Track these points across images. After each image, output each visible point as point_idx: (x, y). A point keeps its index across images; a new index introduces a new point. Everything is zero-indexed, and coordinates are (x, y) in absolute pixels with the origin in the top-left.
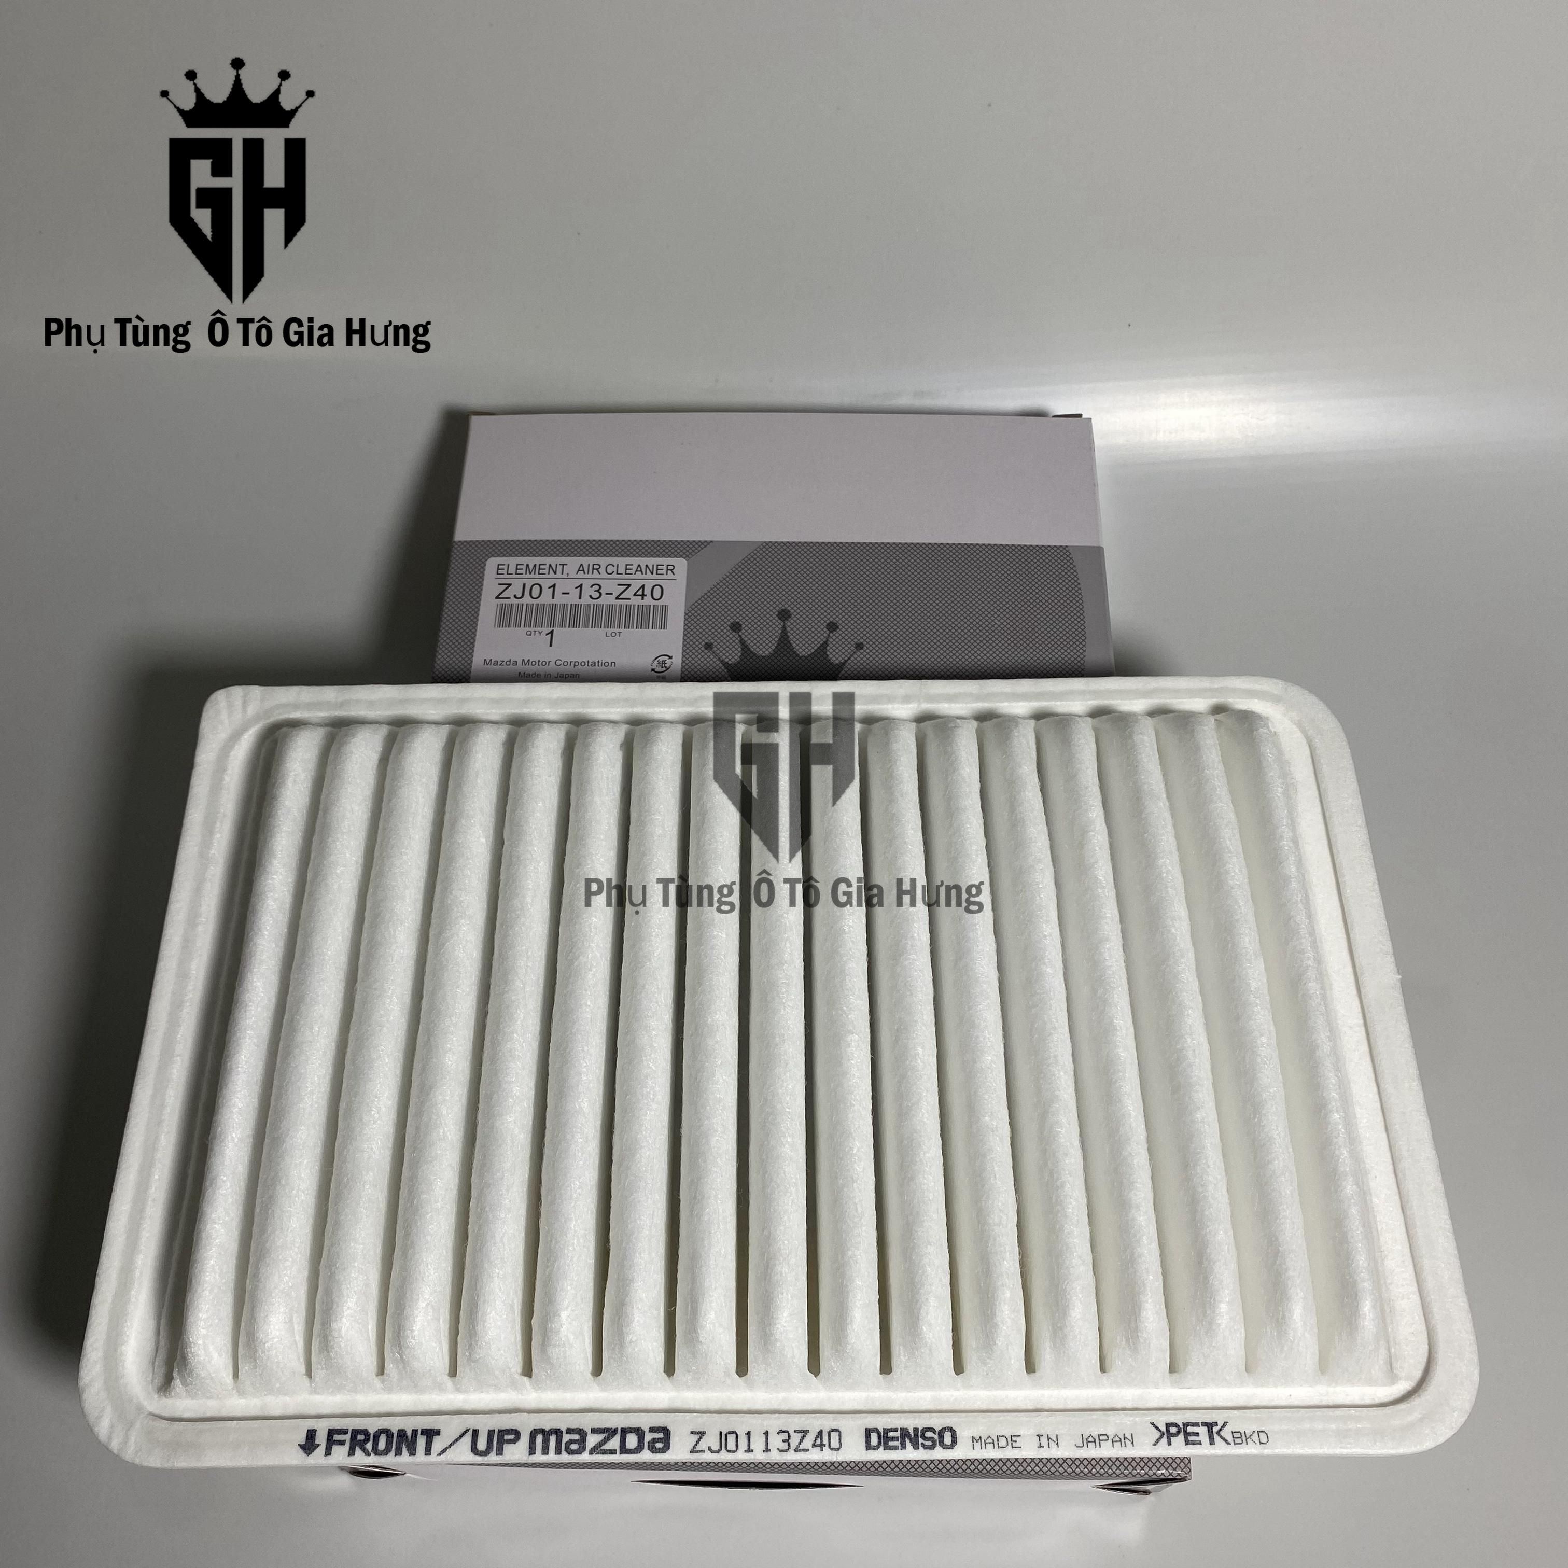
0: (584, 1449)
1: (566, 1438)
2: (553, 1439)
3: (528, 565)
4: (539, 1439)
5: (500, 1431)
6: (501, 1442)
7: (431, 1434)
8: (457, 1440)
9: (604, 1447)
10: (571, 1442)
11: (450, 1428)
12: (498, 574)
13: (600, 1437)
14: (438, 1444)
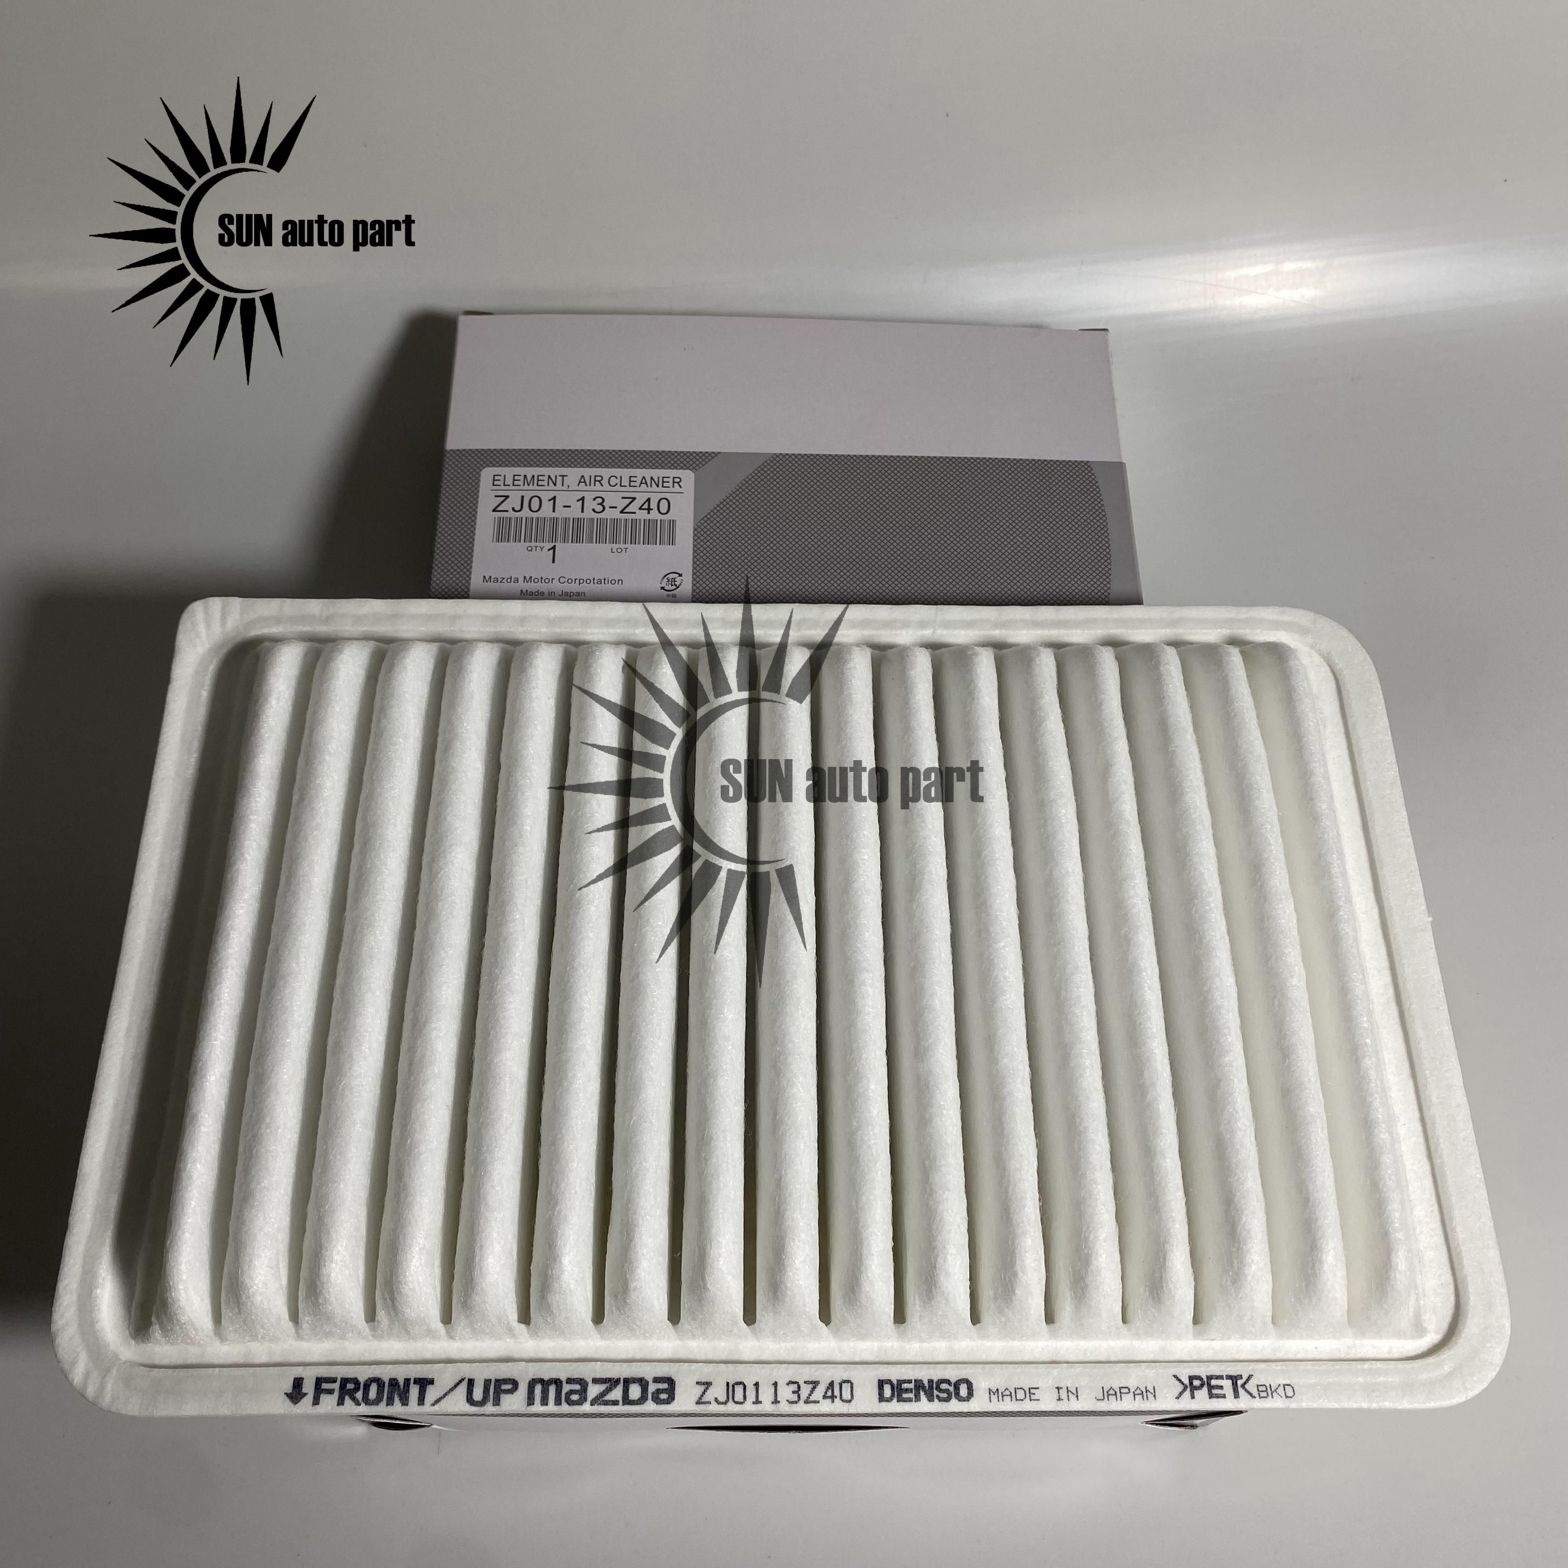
0: (585, 1400)
1: (566, 1388)
2: (552, 1389)
3: (525, 476)
4: (538, 1389)
5: (497, 1381)
6: (498, 1392)
7: (424, 1383)
8: (452, 1390)
9: (606, 1398)
10: (572, 1392)
11: (445, 1377)
12: (494, 485)
13: (601, 1388)
14: (432, 1393)
